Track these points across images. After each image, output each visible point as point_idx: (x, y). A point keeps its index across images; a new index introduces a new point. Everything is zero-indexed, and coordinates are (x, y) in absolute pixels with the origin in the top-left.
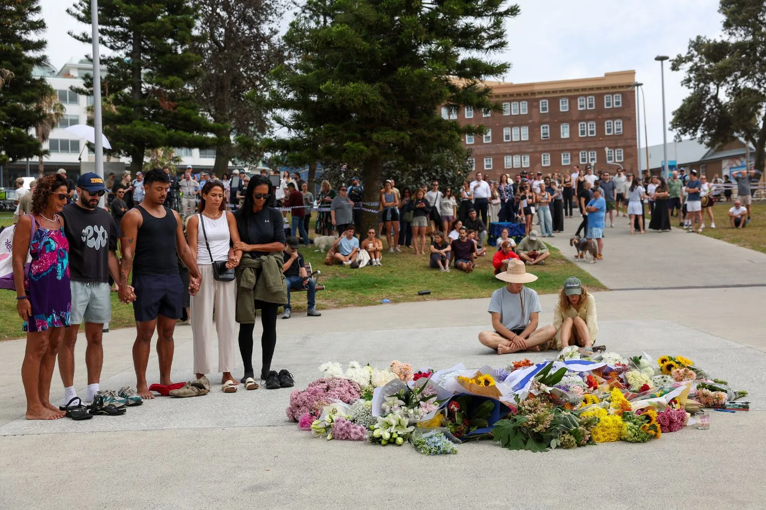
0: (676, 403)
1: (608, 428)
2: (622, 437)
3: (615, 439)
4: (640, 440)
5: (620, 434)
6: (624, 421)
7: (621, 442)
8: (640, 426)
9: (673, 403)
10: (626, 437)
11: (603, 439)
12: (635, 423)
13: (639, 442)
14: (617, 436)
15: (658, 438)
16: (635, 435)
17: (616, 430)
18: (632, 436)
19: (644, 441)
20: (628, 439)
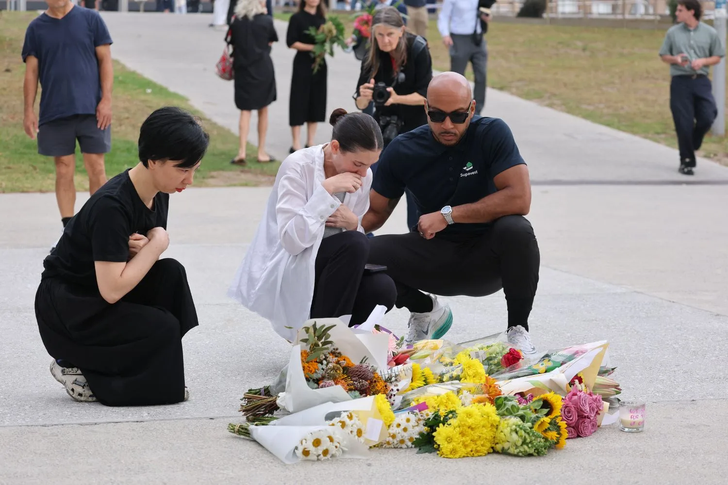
0: (580, 381)
1: (472, 429)
2: (499, 447)
3: (485, 450)
4: (532, 451)
5: (495, 441)
6: (502, 415)
7: (495, 456)
8: (534, 422)
9: (577, 381)
10: (506, 446)
11: (462, 451)
12: (522, 418)
13: (530, 455)
14: (488, 445)
15: (560, 449)
16: (524, 442)
17: (487, 433)
18: (519, 443)
19: (538, 453)
20: (513, 450)
